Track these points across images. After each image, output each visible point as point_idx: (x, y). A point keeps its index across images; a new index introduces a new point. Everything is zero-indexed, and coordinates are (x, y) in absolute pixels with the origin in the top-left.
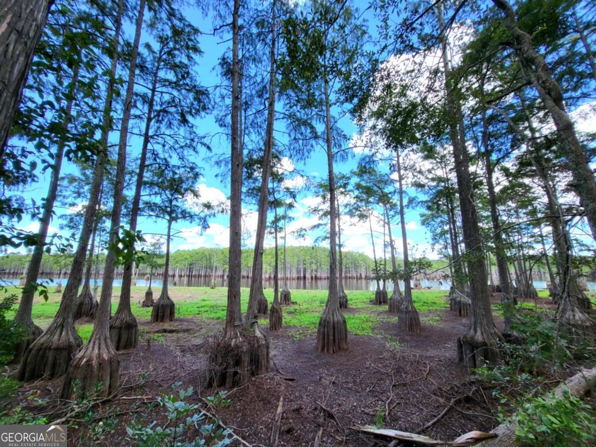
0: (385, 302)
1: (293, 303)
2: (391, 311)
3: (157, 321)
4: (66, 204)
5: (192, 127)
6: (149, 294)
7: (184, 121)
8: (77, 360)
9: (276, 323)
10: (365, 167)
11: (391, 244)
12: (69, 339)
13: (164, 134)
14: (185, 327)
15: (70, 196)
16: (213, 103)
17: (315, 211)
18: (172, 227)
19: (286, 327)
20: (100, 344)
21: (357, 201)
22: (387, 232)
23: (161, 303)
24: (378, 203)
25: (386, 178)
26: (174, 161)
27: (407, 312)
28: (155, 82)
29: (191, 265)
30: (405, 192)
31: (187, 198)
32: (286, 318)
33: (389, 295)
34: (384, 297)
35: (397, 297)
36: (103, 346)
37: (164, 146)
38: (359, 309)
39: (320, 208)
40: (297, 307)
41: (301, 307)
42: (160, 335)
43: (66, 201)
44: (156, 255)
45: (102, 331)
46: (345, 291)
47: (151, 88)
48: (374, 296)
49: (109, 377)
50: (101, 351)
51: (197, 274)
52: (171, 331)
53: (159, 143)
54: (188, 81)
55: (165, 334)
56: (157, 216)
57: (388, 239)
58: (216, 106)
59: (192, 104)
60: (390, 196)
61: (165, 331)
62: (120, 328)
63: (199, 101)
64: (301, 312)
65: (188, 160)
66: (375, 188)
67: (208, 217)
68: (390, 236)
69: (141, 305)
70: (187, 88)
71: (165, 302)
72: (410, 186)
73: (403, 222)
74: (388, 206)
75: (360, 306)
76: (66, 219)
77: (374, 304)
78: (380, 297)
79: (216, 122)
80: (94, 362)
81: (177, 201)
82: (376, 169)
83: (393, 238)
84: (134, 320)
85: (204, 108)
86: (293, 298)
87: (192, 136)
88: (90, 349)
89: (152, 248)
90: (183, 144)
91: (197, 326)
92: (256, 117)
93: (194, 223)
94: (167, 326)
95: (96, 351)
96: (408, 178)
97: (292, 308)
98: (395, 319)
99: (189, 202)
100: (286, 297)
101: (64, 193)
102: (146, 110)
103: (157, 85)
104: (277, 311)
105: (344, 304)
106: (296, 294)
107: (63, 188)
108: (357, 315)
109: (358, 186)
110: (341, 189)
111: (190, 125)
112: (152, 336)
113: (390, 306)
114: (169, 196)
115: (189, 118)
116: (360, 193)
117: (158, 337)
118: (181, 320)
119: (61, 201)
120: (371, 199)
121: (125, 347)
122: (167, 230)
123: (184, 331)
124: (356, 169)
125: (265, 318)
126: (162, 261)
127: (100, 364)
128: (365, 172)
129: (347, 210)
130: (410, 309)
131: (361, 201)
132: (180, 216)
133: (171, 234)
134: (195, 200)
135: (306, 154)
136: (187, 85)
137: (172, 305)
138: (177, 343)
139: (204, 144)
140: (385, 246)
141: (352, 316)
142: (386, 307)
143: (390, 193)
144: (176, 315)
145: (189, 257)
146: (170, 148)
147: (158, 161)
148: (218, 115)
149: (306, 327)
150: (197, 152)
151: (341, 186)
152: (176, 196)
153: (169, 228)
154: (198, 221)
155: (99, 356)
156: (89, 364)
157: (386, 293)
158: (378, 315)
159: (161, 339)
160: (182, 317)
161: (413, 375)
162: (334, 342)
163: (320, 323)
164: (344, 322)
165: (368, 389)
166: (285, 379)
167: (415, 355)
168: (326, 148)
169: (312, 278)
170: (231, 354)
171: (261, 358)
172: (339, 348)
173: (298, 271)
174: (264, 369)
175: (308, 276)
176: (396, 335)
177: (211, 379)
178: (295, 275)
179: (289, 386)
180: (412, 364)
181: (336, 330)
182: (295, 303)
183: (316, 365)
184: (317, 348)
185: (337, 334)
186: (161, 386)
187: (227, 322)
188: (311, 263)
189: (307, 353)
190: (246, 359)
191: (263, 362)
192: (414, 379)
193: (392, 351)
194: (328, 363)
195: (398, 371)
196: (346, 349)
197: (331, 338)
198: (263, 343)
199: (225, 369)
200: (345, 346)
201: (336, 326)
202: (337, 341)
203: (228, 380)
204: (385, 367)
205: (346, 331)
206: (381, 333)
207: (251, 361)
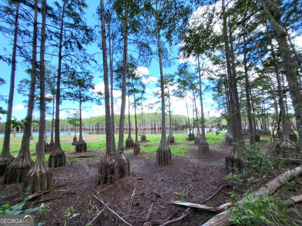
0: (193, 139)
1: (147, 141)
2: (196, 144)
3: (78, 152)
4: (25, 95)
5: (84, 50)
6: (75, 139)
7: (80, 47)
8: (29, 174)
9: (137, 151)
10: (182, 70)
11: (196, 110)
12: (27, 164)
13: (70, 55)
14: (92, 155)
15: (27, 90)
16: (95, 36)
17: (156, 94)
18: (81, 105)
19: (142, 153)
20: (40, 166)
21: (179, 88)
22: (194, 105)
23: (79, 143)
24: (190, 89)
25: (193, 75)
26: (79, 70)
27: (203, 144)
28: (62, 24)
29: (98, 124)
30: (203, 83)
31: (89, 90)
32: (143, 149)
33: (195, 136)
34: (193, 137)
35: (199, 137)
36: (42, 167)
37: (71, 61)
38: (180, 143)
39: (159, 93)
40: (149, 143)
41: (151, 143)
42: (79, 159)
43: (25, 93)
44: (77, 119)
45: (41, 160)
46: (173, 135)
47: (60, 28)
48: (188, 137)
49: (47, 181)
50: (41, 169)
51: (101, 128)
52: (85, 157)
53: (69, 60)
54: (80, 24)
55: (82, 158)
56: (74, 100)
57: (194, 108)
58: (97, 38)
59: (84, 37)
60: (196, 85)
61: (82, 157)
62: (56, 157)
63: (87, 35)
64: (151, 146)
65: (86, 69)
66: (188, 81)
67: (100, 99)
68: (195, 106)
69: (71, 144)
70: (81, 28)
71: (81, 143)
72: (206, 79)
73: (201, 99)
74: (194, 91)
75: (181, 141)
76: (27, 103)
77: (188, 140)
78: (191, 137)
79: (98, 47)
80: (38, 175)
81: (84, 91)
82: (188, 71)
83: (197, 107)
84: (63, 152)
85: (92, 40)
86: (147, 139)
87: (85, 55)
88: (36, 168)
89: (74, 116)
90: (82, 60)
91: (98, 154)
92: (120, 43)
93: (93, 103)
94: (83, 154)
95: (39, 169)
96: (205, 75)
97: (146, 144)
98: (197, 148)
99: (88, 93)
100: (144, 139)
101: (24, 89)
102: (58, 41)
103: (64, 27)
104: (137, 146)
105: (172, 141)
106: (148, 136)
107: (22, 87)
108: (178, 146)
109: (179, 81)
110: (170, 83)
111: (83, 49)
112: (75, 159)
113: (195, 141)
114: (79, 89)
115: (84, 46)
116: (181, 84)
117: (78, 160)
118: (90, 151)
119: (22, 93)
120: (186, 87)
121: (60, 166)
122: (79, 107)
123: (92, 156)
124: (178, 72)
125: (132, 149)
126: (79, 123)
127: (41, 175)
128: (182, 73)
129: (173, 93)
130: (204, 143)
131: (181, 88)
132: (85, 99)
133: (81, 109)
134: (93, 90)
135: (149, 64)
136: (80, 26)
137: (85, 144)
138: (87, 162)
139: (93, 60)
140: (194, 111)
141: (176, 147)
142: (193, 142)
143: (196, 84)
144: (88, 149)
145: (96, 120)
146: (75, 63)
147: (70, 70)
148: (99, 43)
149: (152, 153)
150: (90, 64)
151: (170, 81)
152: (83, 89)
153: (80, 106)
154: (95, 101)
155: (40, 171)
156: (35, 175)
157: (194, 135)
158: (189, 146)
159: (79, 161)
160: (91, 150)
161: (202, 175)
162: (165, 160)
163: (158, 151)
164: (170, 150)
165: (179, 183)
166: (138, 179)
167: (204, 166)
168: (159, 60)
169: (159, 128)
170: (109, 168)
171: (125, 169)
172: (167, 163)
173: (151, 125)
174: (127, 174)
175: (157, 127)
176: (197, 155)
177: (99, 181)
178: (150, 127)
179: (139, 182)
180: (202, 170)
181: (165, 154)
182: (148, 141)
183: (155, 172)
184: (156, 163)
185: (166, 156)
186: (75, 184)
187: (107, 153)
188: (158, 121)
189: (151, 166)
190: (117, 170)
191: (127, 171)
192: (203, 177)
193: (193, 164)
194: (161, 170)
195: (195, 173)
196: (171, 164)
197: (163, 158)
198: (126, 162)
199: (105, 176)
200: (170, 162)
201: (165, 152)
202: (166, 160)
203: (108, 181)
204: (189, 171)
205: (170, 154)
206: (189, 155)
207: (120, 171)
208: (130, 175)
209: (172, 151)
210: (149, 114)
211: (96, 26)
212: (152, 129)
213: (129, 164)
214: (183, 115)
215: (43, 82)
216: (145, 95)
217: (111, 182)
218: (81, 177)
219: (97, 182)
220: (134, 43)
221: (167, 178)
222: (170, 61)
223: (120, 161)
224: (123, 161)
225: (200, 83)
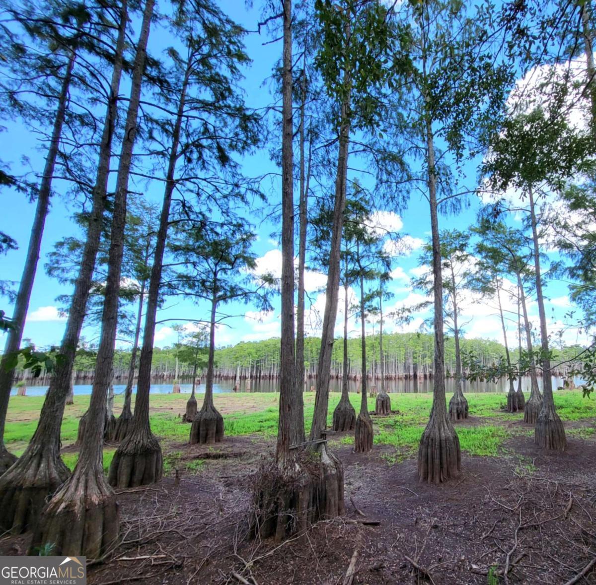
0: (521, 408)
1: (394, 412)
2: (528, 421)
3: (198, 442)
4: (66, 280)
5: (235, 167)
6: (192, 404)
7: (224, 159)
8: (52, 506)
9: (365, 442)
10: (488, 221)
11: (528, 326)
12: (50, 474)
13: (197, 178)
14: (236, 450)
15: (71, 268)
16: (265, 133)
17: (421, 283)
18: (217, 310)
19: (379, 448)
20: (87, 482)
21: (481, 269)
22: (522, 313)
23: (204, 417)
24: (509, 272)
25: (518, 236)
26: (216, 216)
27: (548, 422)
28: (183, 102)
29: (258, 362)
30: (544, 255)
31: (240, 269)
32: (380, 434)
33: (527, 398)
34: (519, 401)
35: (536, 401)
36: (92, 484)
37: (198, 194)
38: (483, 418)
39: (427, 280)
40: (398, 418)
41: (405, 417)
42: (200, 462)
43: (66, 275)
44: (200, 349)
45: (91, 463)
46: (465, 395)
47: (175, 111)
48: (505, 401)
49: (100, 529)
50: (89, 492)
51: (268, 374)
52: (217, 457)
53: (192, 191)
54: (229, 101)
55: (207, 461)
56: (198, 295)
57: (522, 321)
58: (270, 136)
59: (237, 135)
60: (525, 260)
61: (208, 456)
62: (134, 455)
63: (245, 129)
64: (406, 425)
65: (235, 215)
66: (504, 251)
67: (269, 296)
68: (525, 316)
69: (181, 420)
70: (230, 111)
71: (209, 415)
72: (552, 246)
73: (540, 299)
74: (522, 275)
75: (486, 414)
76: (67, 302)
77: (506, 411)
78: (514, 402)
79: (271, 159)
80: (78, 508)
81: (225, 273)
82: (503, 224)
83: (529, 320)
84: (156, 442)
85: (256, 141)
86: (394, 406)
87: (236, 180)
88: (72, 489)
89: (195, 340)
90: (226, 192)
91: (255, 449)
92: (327, 152)
93: (250, 304)
94: (211, 449)
95: (81, 492)
96: (549, 235)
97: (390, 420)
98: (531, 432)
99: (239, 277)
100: (384, 405)
101: (63, 265)
102: (169, 144)
103: (185, 108)
104: (365, 425)
105: (462, 412)
106: (398, 398)
107: (60, 258)
108: (479, 428)
109: (480, 249)
110: (458, 253)
111: (232, 164)
112: (188, 464)
113: (527, 413)
114: (213, 266)
115: (234, 155)
116: (486, 257)
117: (197, 464)
118: (231, 440)
119: (58, 276)
120: (501, 266)
121: (142, 482)
122: (210, 314)
123: (236, 456)
124: (477, 226)
125: (351, 435)
127: (87, 510)
128: (488, 228)
129: (465, 281)
130: (551, 418)
131: (486, 268)
132: (229, 294)
133: (216, 319)
134: (250, 271)
135: (401, 203)
136: (229, 107)
137: (219, 420)
138: (223, 472)
139: (257, 192)
140: (520, 330)
141: (472, 429)
142: (521, 416)
143: (525, 257)
144: (227, 434)
145: (253, 351)
146: (208, 198)
147: (192, 217)
148: (274, 149)
149: (407, 447)
150: (247, 203)
151: (456, 249)
152: (224, 266)
153: (214, 312)
154: (256, 300)
155: (86, 499)
156: (69, 510)
157: (523, 396)
158: (509, 427)
159: (199, 468)
160: (235, 436)
161: (548, 513)
162: (442, 468)
163: (422, 441)
164: (456, 438)
165: (484, 535)
166: (365, 524)
167: (553, 484)
168: (428, 194)
169: (425, 376)
170: (283, 490)
171: (329, 494)
172: (449, 475)
173: (406, 368)
174: (334, 509)
175: (420, 373)
176: (532, 454)
177: (253, 527)
178: (402, 373)
179: (369, 533)
180: (548, 496)
181: (444, 451)
182: (396, 412)
183: (414, 501)
184: (417, 477)
185: (444, 457)
186: (184, 538)
187: (279, 445)
188: (424, 357)
189: (404, 484)
190: (305, 497)
191: (333, 500)
192: (550, 518)
193: (521, 479)
194: (431, 498)
195: (529, 506)
196: (459, 478)
197: (437, 461)
198: (334, 472)
199: (272, 512)
200: (457, 473)
201: (444, 445)
202: (445, 466)
203: (278, 528)
204: (509, 501)
205: (458, 451)
206: (510, 453)
207: (314, 498)
208: (343, 511)
209: (462, 442)
210: (398, 337)
211: (269, 108)
212: (407, 377)
213: (340, 479)
214: (491, 340)
215: (117, 245)
216: (389, 286)
217: (288, 533)
218: (202, 518)
219: (248, 532)
220: (364, 150)
221: (448, 520)
222: (459, 197)
223: (316, 468)
224: (325, 471)
225: (536, 255)
